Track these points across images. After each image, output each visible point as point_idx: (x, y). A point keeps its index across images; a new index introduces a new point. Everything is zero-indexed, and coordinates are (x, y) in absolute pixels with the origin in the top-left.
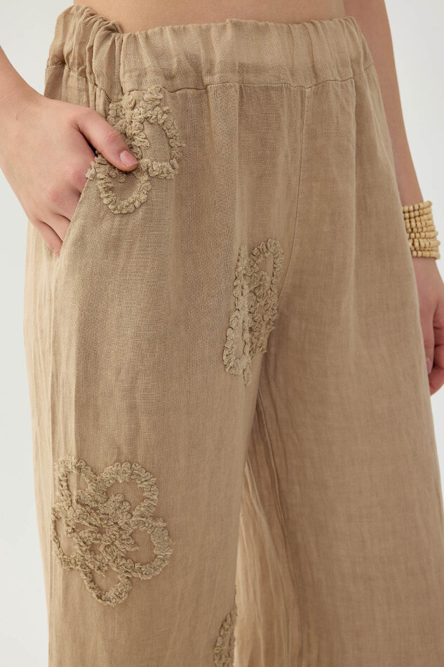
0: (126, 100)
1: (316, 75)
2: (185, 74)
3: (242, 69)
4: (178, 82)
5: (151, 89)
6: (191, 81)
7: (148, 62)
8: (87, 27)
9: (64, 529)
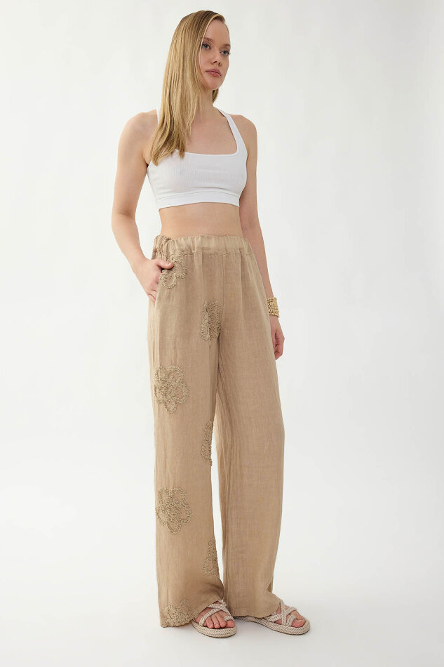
0: (171, 257)
1: (227, 251)
2: (187, 250)
3: (203, 249)
4: (185, 253)
5: (177, 254)
6: (189, 252)
7: (177, 247)
8: (161, 239)
9: (157, 390)
